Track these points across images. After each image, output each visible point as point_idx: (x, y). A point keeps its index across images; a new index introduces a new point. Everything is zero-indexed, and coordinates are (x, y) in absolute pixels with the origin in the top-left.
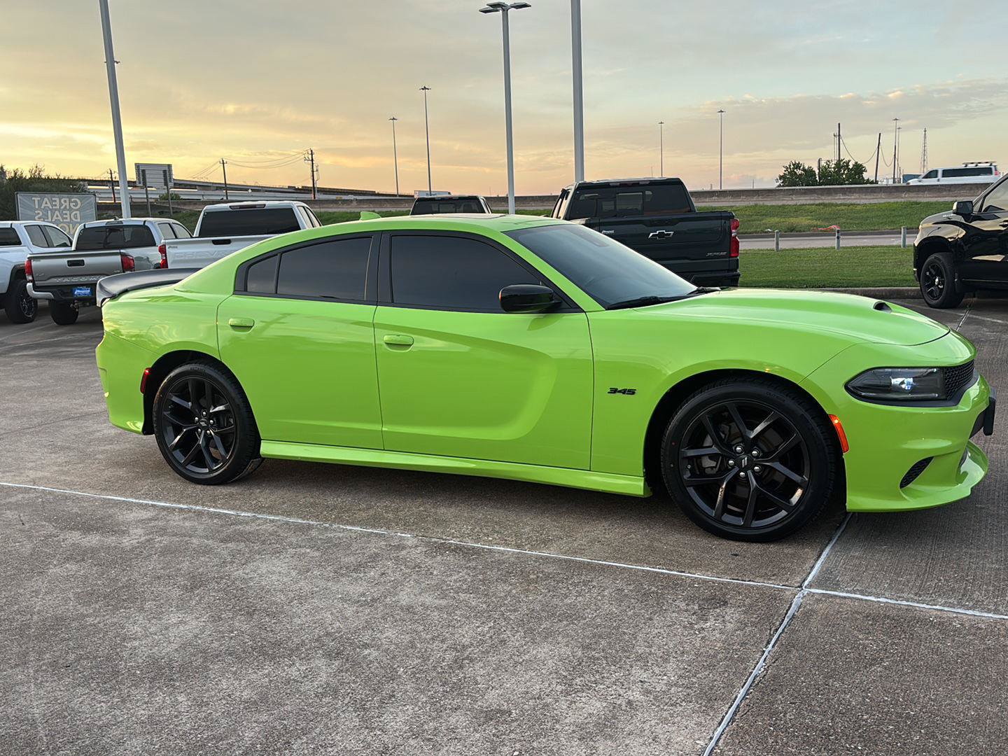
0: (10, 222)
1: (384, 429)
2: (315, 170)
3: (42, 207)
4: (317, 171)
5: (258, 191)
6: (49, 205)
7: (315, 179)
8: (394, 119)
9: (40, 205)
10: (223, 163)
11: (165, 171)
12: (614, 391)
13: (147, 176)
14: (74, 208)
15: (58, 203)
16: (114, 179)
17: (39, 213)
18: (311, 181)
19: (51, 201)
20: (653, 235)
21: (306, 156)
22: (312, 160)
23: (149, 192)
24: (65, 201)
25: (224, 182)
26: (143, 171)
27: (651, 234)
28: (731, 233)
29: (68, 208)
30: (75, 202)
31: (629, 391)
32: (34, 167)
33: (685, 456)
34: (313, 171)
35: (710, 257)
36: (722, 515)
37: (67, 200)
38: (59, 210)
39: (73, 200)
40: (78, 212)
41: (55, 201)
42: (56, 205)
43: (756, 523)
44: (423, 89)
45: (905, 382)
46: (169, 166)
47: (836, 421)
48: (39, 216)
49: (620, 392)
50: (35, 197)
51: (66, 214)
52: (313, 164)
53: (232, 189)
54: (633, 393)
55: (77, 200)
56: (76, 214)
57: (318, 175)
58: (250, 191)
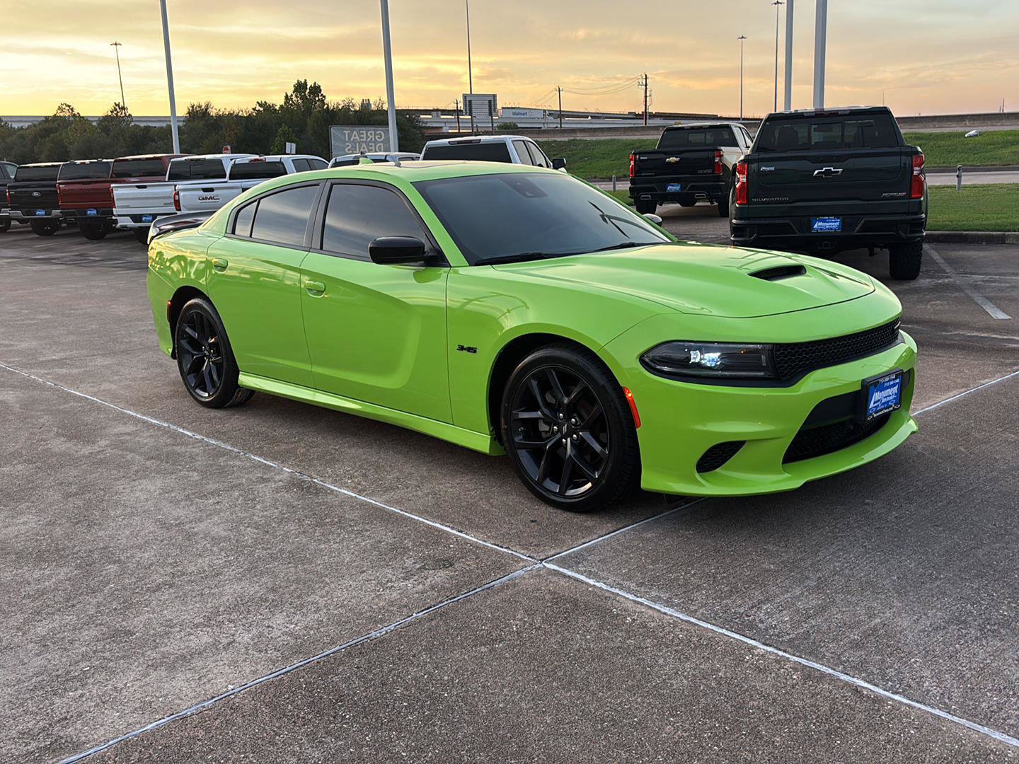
0: (280, 156)
1: (313, 370)
2: (648, 95)
3: (352, 140)
4: (650, 96)
5: (598, 118)
6: (357, 137)
7: (648, 105)
8: (743, 37)
9: (350, 138)
10: (559, 91)
11: (490, 101)
12: (462, 348)
13: (473, 106)
14: (380, 140)
15: (364, 136)
16: (459, 109)
17: (348, 146)
18: (644, 106)
19: (360, 134)
20: (818, 173)
21: (640, 81)
22: (646, 85)
23: (494, 121)
24: (371, 134)
25: (559, 109)
26: (470, 101)
27: (816, 172)
28: (913, 171)
29: (373, 140)
30: (380, 134)
31: (472, 349)
32: (378, 99)
33: (515, 418)
34: (646, 97)
35: (885, 199)
36: (543, 481)
37: (373, 132)
38: (365, 142)
39: (377, 132)
40: (382, 144)
41: (363, 134)
42: (363, 138)
43: (571, 492)
44: (775, 4)
45: (711, 358)
46: (494, 96)
47: (630, 395)
48: (349, 148)
49: (465, 349)
50: (346, 130)
51: (371, 146)
52: (646, 88)
53: (568, 116)
54: (475, 352)
55: (382, 133)
56: (380, 146)
57: (651, 100)
58: (590, 117)
